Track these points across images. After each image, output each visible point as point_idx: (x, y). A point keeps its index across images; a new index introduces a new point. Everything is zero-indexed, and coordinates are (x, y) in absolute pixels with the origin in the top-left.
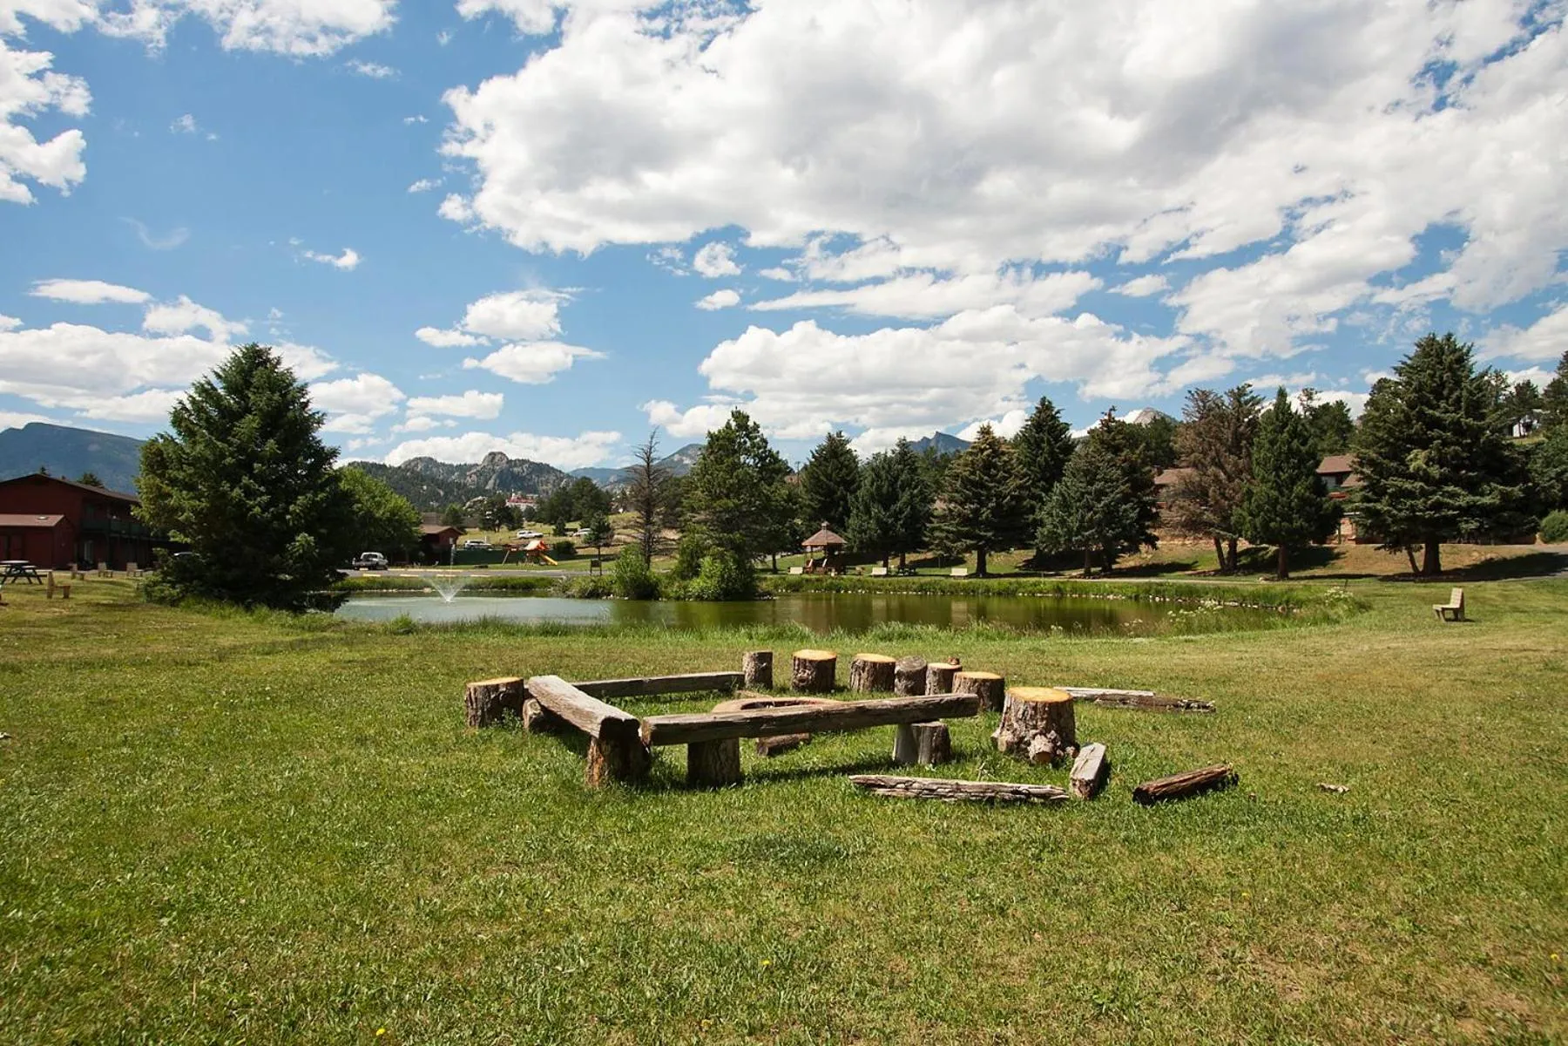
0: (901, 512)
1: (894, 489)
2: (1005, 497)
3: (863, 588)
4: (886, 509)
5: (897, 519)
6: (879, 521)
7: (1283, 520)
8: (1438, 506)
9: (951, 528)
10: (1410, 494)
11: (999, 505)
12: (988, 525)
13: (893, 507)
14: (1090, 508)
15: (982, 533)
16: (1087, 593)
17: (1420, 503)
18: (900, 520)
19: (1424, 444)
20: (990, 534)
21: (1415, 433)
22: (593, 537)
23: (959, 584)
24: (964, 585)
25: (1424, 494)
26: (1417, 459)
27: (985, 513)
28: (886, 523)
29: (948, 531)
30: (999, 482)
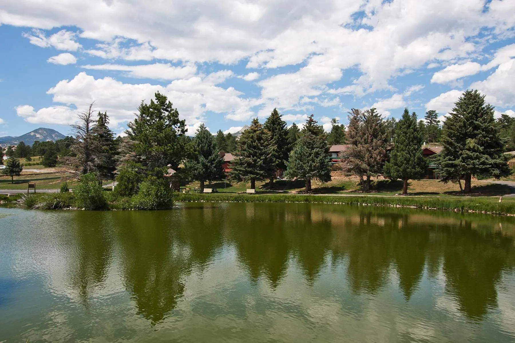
0: (214, 160)
1: (210, 148)
2: (268, 154)
3: (203, 199)
4: (207, 159)
5: (212, 164)
6: (203, 164)
7: (413, 168)
8: (484, 163)
9: (241, 169)
10: (471, 158)
11: (266, 158)
12: (261, 168)
13: (210, 157)
14: (314, 162)
15: (258, 172)
16: (322, 201)
17: (476, 161)
18: (213, 164)
19: (473, 136)
20: (262, 172)
21: (469, 132)
22: (9, 170)
23: (255, 197)
24: (257, 197)
25: (477, 158)
26: (471, 142)
27: (260, 162)
28: (207, 165)
29: (240, 170)
30: (264, 147)
